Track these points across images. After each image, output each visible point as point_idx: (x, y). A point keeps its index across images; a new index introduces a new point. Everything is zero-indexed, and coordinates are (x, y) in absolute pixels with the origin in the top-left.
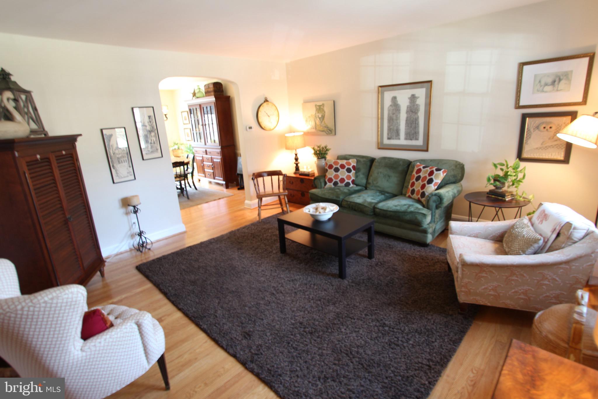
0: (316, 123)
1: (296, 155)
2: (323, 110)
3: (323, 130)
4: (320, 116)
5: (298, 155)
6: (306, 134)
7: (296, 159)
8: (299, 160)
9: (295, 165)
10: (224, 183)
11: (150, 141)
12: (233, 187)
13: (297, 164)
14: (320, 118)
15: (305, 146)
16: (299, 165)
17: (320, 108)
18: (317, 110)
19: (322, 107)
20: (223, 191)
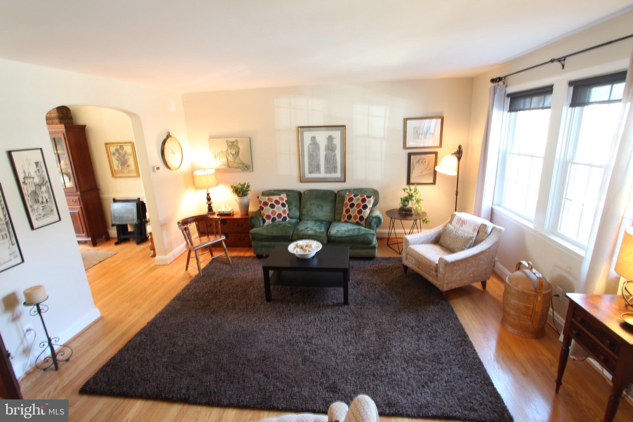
0: (228, 160)
1: (208, 194)
2: (237, 146)
3: (238, 166)
4: (233, 152)
5: (210, 195)
6: (218, 171)
7: (209, 199)
8: (212, 201)
9: (207, 206)
10: (90, 239)
11: (40, 200)
12: (102, 243)
13: (210, 205)
14: (233, 155)
15: (218, 185)
16: (212, 205)
17: (232, 145)
18: (228, 146)
19: (235, 143)
20: (88, 250)
